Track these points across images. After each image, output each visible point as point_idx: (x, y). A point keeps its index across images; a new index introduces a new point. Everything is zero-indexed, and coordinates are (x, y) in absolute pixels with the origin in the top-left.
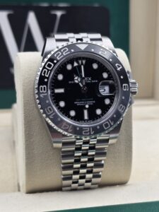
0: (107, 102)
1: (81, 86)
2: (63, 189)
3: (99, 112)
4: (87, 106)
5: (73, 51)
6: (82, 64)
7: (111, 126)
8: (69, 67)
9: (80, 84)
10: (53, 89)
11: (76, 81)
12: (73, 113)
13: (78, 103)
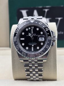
0: (42, 44)
1: (31, 37)
2: (28, 80)
3: (38, 48)
4: (33, 45)
5: (28, 23)
6: (32, 28)
7: (42, 54)
8: (27, 30)
9: (31, 36)
10: (20, 38)
11: (29, 35)
12: (27, 48)
13: (30, 44)
